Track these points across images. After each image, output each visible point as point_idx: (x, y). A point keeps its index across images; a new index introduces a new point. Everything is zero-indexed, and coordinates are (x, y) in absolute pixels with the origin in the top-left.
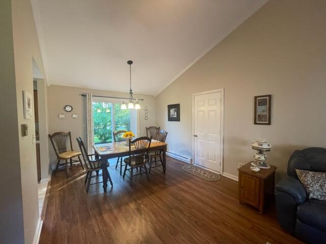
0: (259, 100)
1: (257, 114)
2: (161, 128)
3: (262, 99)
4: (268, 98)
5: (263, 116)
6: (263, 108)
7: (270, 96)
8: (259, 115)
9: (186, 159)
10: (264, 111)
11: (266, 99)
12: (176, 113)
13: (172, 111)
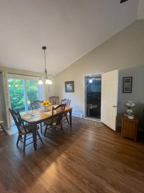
0: (126, 79)
1: (124, 87)
2: (59, 97)
3: (128, 79)
4: (130, 78)
5: (128, 88)
6: (128, 84)
7: (132, 77)
8: (125, 88)
9: (79, 116)
10: (128, 86)
11: (130, 79)
12: (71, 87)
13: (68, 86)
